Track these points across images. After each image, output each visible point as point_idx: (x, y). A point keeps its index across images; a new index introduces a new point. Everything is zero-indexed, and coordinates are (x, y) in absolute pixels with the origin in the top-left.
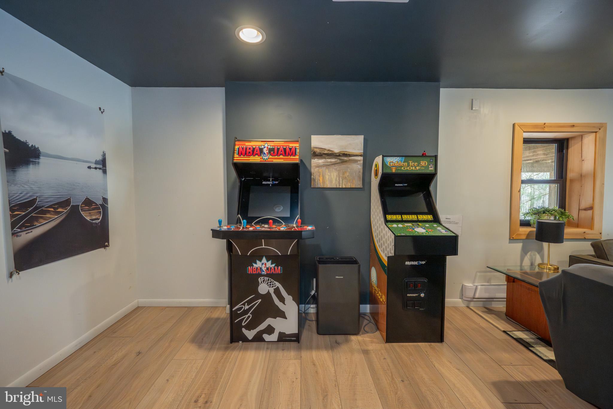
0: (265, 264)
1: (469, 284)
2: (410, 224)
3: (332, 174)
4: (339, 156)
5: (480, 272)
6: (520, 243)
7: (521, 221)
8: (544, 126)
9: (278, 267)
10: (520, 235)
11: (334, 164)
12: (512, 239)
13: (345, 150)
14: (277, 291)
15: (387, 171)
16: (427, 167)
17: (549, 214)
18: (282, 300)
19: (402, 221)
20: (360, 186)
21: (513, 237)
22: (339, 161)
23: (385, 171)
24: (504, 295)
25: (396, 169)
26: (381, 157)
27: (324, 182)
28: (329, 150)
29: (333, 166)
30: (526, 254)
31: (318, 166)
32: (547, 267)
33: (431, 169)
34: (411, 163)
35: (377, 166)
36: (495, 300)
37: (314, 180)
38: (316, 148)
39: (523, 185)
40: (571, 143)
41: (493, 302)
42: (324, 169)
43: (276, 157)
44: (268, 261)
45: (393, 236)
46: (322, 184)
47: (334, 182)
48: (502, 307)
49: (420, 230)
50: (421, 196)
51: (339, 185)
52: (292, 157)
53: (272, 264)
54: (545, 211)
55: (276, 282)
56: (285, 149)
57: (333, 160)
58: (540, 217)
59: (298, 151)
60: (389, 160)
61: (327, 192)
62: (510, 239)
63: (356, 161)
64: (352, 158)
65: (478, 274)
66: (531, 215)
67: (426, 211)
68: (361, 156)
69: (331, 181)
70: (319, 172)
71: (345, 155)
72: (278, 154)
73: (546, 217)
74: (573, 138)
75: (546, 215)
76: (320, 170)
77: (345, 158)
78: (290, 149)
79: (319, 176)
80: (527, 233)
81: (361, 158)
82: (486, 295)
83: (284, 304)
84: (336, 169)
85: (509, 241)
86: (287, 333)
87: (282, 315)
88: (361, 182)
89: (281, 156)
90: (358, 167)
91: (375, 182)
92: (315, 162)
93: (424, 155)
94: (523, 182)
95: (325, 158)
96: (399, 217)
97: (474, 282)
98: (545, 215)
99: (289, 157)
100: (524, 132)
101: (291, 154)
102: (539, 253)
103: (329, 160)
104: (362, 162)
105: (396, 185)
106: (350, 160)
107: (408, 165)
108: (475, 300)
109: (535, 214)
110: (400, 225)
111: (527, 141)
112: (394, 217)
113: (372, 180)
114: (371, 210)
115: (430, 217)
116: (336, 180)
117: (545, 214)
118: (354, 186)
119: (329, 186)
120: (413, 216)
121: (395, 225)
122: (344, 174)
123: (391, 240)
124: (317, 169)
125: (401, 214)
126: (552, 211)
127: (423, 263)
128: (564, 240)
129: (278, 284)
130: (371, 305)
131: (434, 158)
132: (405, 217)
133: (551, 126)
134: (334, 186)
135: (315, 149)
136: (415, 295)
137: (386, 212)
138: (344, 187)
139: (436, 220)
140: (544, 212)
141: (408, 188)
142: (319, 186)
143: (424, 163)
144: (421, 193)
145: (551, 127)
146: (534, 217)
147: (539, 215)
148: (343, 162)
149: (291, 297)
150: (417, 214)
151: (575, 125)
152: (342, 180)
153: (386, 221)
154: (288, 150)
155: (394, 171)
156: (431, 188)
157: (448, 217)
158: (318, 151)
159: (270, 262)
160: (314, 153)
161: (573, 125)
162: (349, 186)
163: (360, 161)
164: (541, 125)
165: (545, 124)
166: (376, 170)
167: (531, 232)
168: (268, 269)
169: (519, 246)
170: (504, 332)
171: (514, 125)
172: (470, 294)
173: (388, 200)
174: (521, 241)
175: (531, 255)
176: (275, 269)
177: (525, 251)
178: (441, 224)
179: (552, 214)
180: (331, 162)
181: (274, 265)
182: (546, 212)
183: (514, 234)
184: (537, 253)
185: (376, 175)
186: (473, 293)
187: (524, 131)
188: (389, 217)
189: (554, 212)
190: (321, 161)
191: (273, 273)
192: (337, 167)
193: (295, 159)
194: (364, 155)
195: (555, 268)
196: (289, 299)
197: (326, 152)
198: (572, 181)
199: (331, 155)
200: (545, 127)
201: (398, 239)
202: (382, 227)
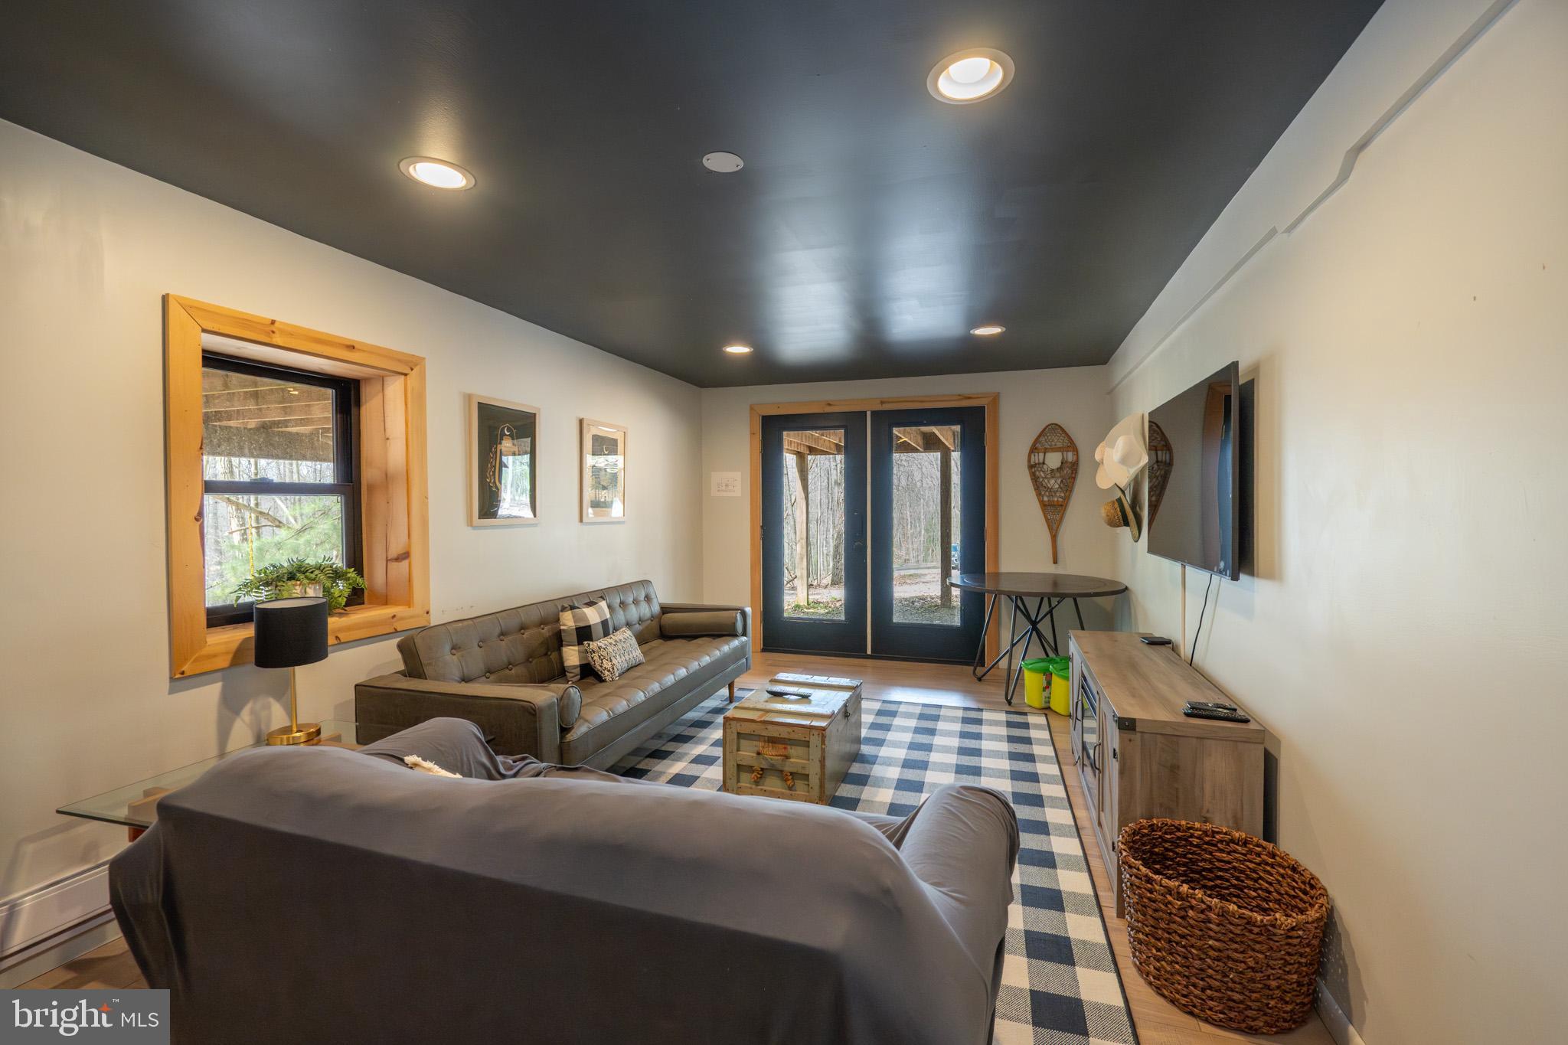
6: (216, 682)
7: (210, 611)
8: (273, 328)
10: (209, 657)
12: (180, 679)
17: (306, 581)
21: (183, 669)
30: (237, 712)
32: (288, 738)
39: (209, 499)
40: (365, 394)
54: (294, 573)
58: (280, 590)
62: (173, 679)
66: (258, 588)
73: (298, 591)
74: (365, 379)
75: (298, 582)
80: (234, 646)
85: (170, 686)
94: (210, 487)
98: (296, 585)
100: (204, 331)
102: (278, 698)
109: (267, 584)
111: (215, 360)
117: (293, 582)
126: (312, 572)
128: (329, 649)
133: (292, 332)
140: (292, 577)
145: (291, 335)
146: (266, 594)
147: (276, 586)
151: (356, 346)
161: (352, 344)
164: (263, 324)
165: (273, 322)
167: (246, 640)
169: (211, 693)
171: (165, 299)
174: (219, 674)
175: (252, 712)
177: (231, 705)
179: (313, 581)
182: (298, 575)
183: (186, 660)
184: (271, 700)
187: (205, 328)
189: (317, 572)
195: (309, 734)
198: (369, 488)
200: (273, 332)
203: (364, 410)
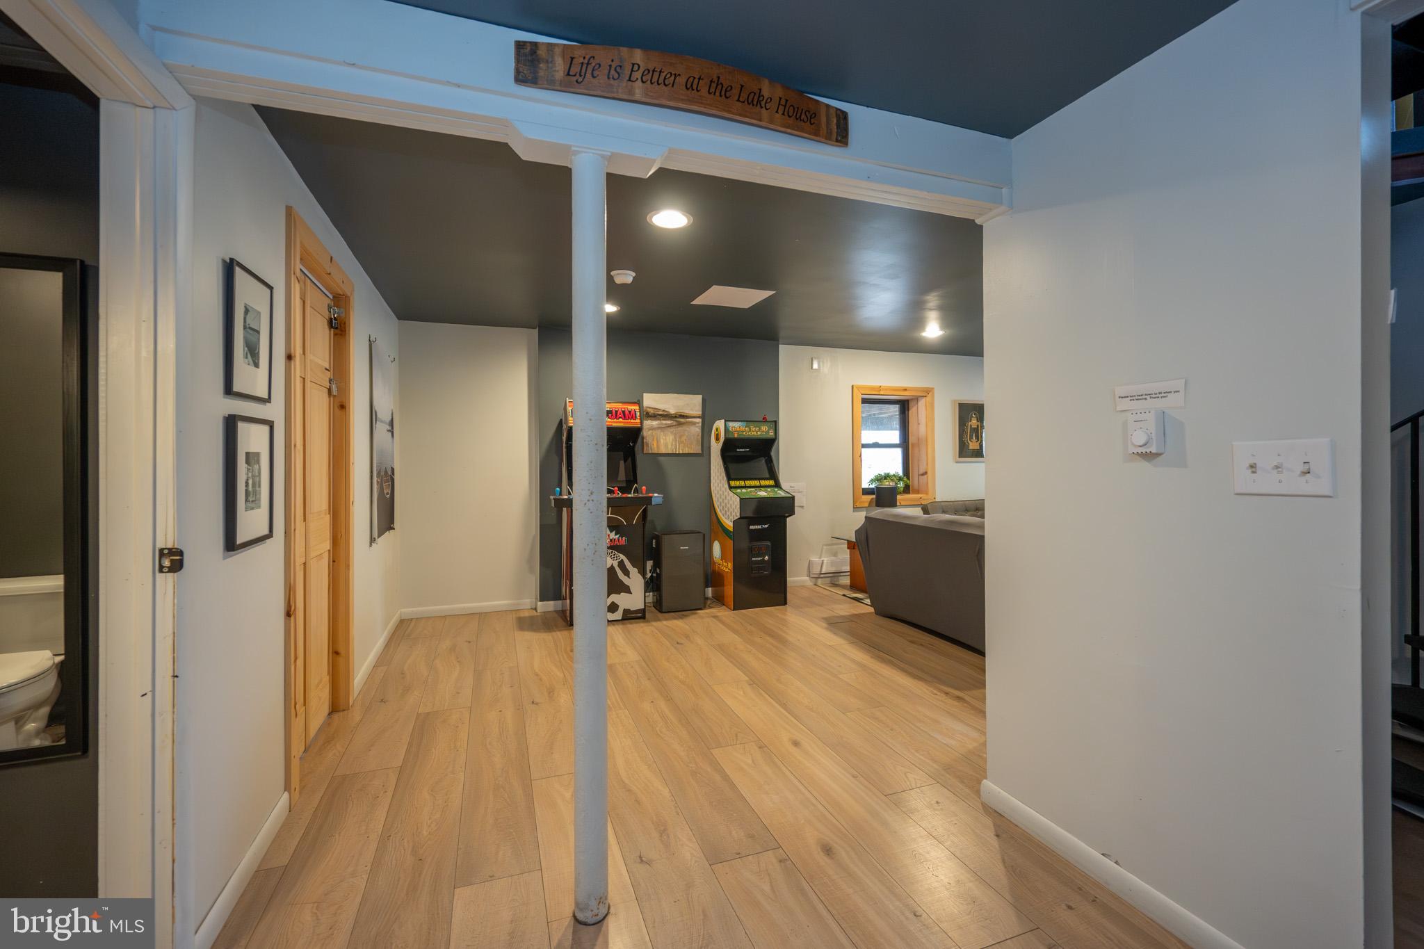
0: (609, 536)
1: (815, 559)
2: (753, 489)
3: (668, 438)
4: (676, 417)
5: (827, 545)
6: (864, 509)
7: (863, 489)
8: (880, 389)
9: (622, 537)
10: (864, 502)
11: (670, 426)
12: (856, 508)
13: (681, 411)
14: (621, 564)
15: (730, 436)
16: (768, 432)
18: (627, 573)
19: (745, 487)
20: (700, 452)
21: (857, 506)
22: (675, 423)
23: (727, 436)
24: (848, 568)
25: (738, 434)
26: (723, 421)
27: (658, 447)
28: (664, 411)
29: (669, 429)
31: (652, 429)
33: (771, 434)
34: (753, 429)
35: (719, 430)
36: (842, 574)
37: (647, 444)
38: (650, 408)
39: (863, 450)
40: (911, 404)
41: (840, 578)
42: (658, 432)
43: (615, 420)
44: (611, 532)
45: (738, 499)
46: (656, 449)
47: (670, 447)
48: (846, 581)
49: (762, 494)
50: (763, 461)
51: (676, 451)
52: (632, 421)
53: (616, 534)
54: (887, 477)
55: (620, 555)
56: (624, 412)
57: (669, 422)
59: (638, 414)
60: (731, 424)
61: (662, 459)
62: (854, 508)
63: (694, 424)
64: (690, 420)
65: (825, 547)
66: (876, 481)
67: (768, 476)
68: (699, 417)
69: (666, 446)
70: (652, 436)
71: (682, 416)
72: (616, 417)
74: (912, 399)
76: (654, 432)
77: (682, 420)
78: (630, 412)
79: (653, 440)
80: (870, 500)
81: (699, 420)
82: (833, 570)
83: (629, 577)
84: (672, 432)
85: (854, 510)
86: (632, 609)
87: (627, 590)
88: (700, 447)
89: (621, 420)
90: (696, 430)
91: (716, 447)
92: (648, 423)
93: (765, 420)
94: (864, 446)
95: (659, 419)
96: (742, 483)
97: (820, 558)
99: (629, 420)
100: (862, 392)
101: (630, 417)
103: (664, 422)
104: (700, 424)
105: (738, 450)
106: (687, 422)
107: (750, 430)
108: (822, 576)
110: (744, 490)
111: (864, 401)
112: (738, 483)
113: (712, 444)
114: (712, 478)
115: (772, 483)
116: (672, 445)
117: (887, 480)
118: (692, 452)
119: (663, 451)
120: (756, 482)
121: (739, 491)
122: (680, 437)
123: (736, 503)
124: (651, 431)
125: (744, 480)
126: (892, 477)
127: (766, 526)
129: (622, 557)
130: (713, 588)
131: (774, 423)
132: (748, 483)
133: (886, 389)
134: (670, 452)
135: (648, 409)
136: (759, 559)
137: (729, 478)
138: (681, 452)
139: (777, 485)
140: (885, 479)
141: (750, 454)
142: (653, 452)
143: (764, 428)
144: (763, 458)
146: (875, 484)
147: (880, 482)
148: (680, 424)
149: (636, 570)
150: (759, 479)
152: (679, 444)
153: (731, 488)
154: (627, 413)
155: (736, 436)
156: (773, 453)
157: (792, 485)
158: (652, 411)
159: (614, 533)
160: (647, 413)
161: (906, 388)
162: (686, 451)
163: (698, 423)
164: (877, 388)
165: (881, 387)
166: (718, 435)
167: (872, 499)
168: (611, 540)
169: (863, 513)
170: (844, 595)
171: (852, 386)
172: (816, 570)
173: (731, 466)
174: (866, 507)
176: (619, 540)
178: (781, 488)
180: (666, 424)
181: (618, 536)
183: (857, 503)
185: (717, 439)
186: (819, 568)
188: (733, 483)
190: (655, 423)
191: (616, 545)
192: (672, 429)
193: (634, 423)
194: (703, 417)
196: (634, 571)
197: (661, 413)
198: (913, 445)
199: (667, 416)
201: (743, 501)
202: (726, 493)
203: (910, 412)
